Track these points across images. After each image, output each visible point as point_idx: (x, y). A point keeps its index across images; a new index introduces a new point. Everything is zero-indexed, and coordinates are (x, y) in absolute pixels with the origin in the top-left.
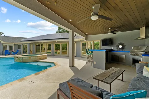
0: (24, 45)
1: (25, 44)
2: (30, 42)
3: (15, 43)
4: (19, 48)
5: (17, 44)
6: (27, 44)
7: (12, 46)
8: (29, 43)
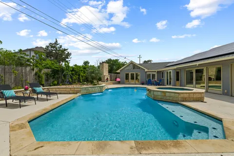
0: (167, 73)
1: (169, 71)
2: (175, 67)
3: (158, 70)
4: (163, 77)
5: (161, 71)
6: (171, 71)
7: (155, 75)
8: (174, 69)
